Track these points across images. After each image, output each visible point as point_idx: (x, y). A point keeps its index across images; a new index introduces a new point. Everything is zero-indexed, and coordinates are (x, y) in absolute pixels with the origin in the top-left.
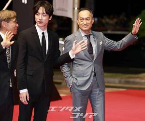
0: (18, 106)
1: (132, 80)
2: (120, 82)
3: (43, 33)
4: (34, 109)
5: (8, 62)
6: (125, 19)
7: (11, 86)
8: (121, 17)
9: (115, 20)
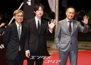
0: (27, 60)
1: (89, 45)
2: (82, 46)
3: (39, 21)
4: (35, 62)
5: (19, 37)
6: (84, 12)
7: (20, 50)
8: (82, 11)
9: (79, 12)
